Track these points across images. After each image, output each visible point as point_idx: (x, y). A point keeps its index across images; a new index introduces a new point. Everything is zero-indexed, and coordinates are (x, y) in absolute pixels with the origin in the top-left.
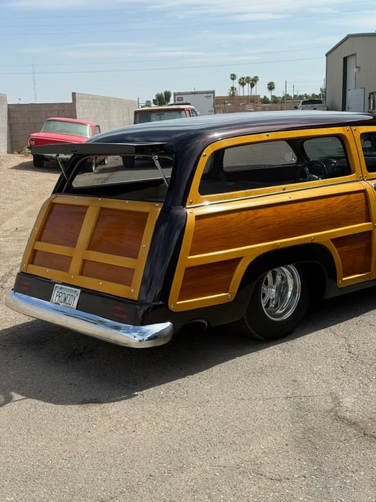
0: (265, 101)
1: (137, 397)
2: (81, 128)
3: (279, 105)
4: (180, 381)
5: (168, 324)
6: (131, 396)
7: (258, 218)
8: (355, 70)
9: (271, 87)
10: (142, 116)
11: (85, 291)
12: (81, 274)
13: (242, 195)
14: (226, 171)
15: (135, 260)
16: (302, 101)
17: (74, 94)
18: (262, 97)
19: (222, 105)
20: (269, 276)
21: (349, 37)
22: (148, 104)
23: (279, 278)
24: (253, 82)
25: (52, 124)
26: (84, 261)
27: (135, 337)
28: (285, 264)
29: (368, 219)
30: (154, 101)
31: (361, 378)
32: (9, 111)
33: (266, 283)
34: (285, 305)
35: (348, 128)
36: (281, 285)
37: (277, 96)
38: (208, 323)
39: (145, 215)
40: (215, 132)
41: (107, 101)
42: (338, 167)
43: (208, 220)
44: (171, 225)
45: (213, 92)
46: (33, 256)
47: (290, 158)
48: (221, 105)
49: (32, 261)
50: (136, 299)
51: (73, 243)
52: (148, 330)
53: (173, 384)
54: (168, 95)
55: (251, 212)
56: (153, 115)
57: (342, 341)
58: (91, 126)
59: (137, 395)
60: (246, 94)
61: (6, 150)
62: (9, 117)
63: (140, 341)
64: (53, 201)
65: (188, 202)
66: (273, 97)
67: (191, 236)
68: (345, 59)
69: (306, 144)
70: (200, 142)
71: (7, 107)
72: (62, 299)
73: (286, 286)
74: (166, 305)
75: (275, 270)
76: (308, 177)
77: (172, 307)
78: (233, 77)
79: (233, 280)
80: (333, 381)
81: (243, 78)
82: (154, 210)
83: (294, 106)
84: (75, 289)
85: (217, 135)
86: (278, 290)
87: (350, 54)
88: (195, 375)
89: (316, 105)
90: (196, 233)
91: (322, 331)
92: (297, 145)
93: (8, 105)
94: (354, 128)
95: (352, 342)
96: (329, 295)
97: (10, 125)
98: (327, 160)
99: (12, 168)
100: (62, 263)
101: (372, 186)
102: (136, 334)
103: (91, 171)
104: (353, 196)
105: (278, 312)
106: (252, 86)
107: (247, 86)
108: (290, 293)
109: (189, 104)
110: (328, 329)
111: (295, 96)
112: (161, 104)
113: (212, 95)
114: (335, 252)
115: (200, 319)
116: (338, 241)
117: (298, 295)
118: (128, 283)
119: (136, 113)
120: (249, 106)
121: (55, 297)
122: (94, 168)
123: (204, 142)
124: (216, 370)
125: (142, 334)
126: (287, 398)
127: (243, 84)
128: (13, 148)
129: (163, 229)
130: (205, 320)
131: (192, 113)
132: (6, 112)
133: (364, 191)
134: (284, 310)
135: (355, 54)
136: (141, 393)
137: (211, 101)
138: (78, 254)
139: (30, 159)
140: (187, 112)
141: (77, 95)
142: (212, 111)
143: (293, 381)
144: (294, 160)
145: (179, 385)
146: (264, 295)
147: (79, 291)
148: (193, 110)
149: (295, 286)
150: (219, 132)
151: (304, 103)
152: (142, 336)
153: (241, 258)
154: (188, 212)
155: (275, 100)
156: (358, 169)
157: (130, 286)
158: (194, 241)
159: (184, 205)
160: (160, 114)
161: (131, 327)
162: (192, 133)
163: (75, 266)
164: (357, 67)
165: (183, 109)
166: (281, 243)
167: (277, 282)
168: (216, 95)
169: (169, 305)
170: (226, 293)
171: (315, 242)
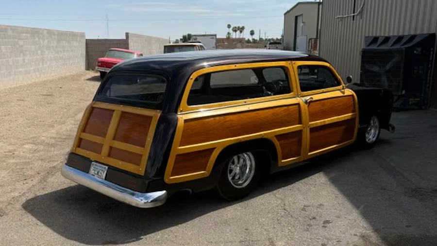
0: (248, 41)
1: (143, 240)
2: (131, 55)
3: (256, 45)
4: (172, 228)
5: (164, 192)
6: (138, 239)
7: (227, 121)
8: (302, 24)
9: (252, 33)
10: (169, 49)
11: (110, 168)
12: (109, 155)
13: (216, 106)
14: (212, 87)
15: (142, 148)
16: (269, 42)
17: (127, 34)
18: (247, 39)
19: (222, 44)
20: (235, 158)
21: (299, 4)
22: (177, 41)
23: (241, 160)
24: (241, 29)
25: (112, 52)
26: (111, 148)
27: (141, 201)
28: (245, 152)
29: (300, 122)
30: (181, 39)
31: (290, 228)
32: (87, 44)
33: (233, 163)
34: (245, 178)
35: (289, 62)
36: (242, 165)
37: (256, 39)
38: (192, 190)
39: (150, 118)
40: (204, 62)
41: (149, 39)
42: (284, 87)
43: (192, 123)
44: (167, 125)
45: (215, 35)
46: (80, 142)
47: (254, 80)
48: (220, 43)
49: (79, 146)
50: (143, 175)
51: (103, 134)
52: (151, 196)
53: (167, 231)
54: (190, 36)
55: (222, 118)
56: (176, 49)
57: (279, 202)
58: (137, 54)
59: (142, 238)
60: (237, 37)
61: (84, 67)
62: (87, 48)
63: (145, 203)
64: (93, 106)
65: (179, 111)
66: (253, 39)
67: (181, 133)
68: (296, 17)
69: (264, 72)
70: (190, 69)
71: (85, 41)
72: (96, 172)
73: (245, 166)
74: (163, 179)
75: (240, 155)
76: (265, 92)
77: (166, 181)
78: (229, 26)
79: (209, 162)
80: (271, 230)
81: (236, 27)
82: (156, 114)
83: (264, 45)
84: (104, 166)
85: (205, 64)
86: (241, 168)
87: (299, 14)
88: (183, 224)
89: (277, 45)
90: (185, 131)
91: (268, 194)
92: (258, 72)
93: (86, 40)
94: (293, 62)
95: (287, 203)
96: (274, 171)
97: (87, 52)
98: (277, 82)
99: (87, 80)
100: (97, 148)
101: (303, 101)
102: (142, 198)
103: (137, 82)
104: (291, 107)
105: (240, 182)
106: (241, 32)
107: (238, 32)
108: (248, 170)
109: (200, 42)
110: (271, 193)
111: (266, 39)
112: (184, 42)
113: (214, 37)
114: (277, 143)
115: (186, 188)
116: (279, 137)
117: (253, 172)
118: (138, 164)
119: (165, 47)
120: (239, 45)
121: (92, 171)
122: (138, 81)
123: (193, 69)
124: (197, 221)
125: (147, 198)
126: (241, 241)
127: (235, 31)
128: (89, 67)
129: (162, 126)
130: (190, 188)
131: (201, 48)
132: (85, 44)
133: (298, 104)
134: (243, 181)
135: (302, 15)
136: (145, 237)
137: (214, 41)
138: (107, 142)
139: (98, 74)
140: (197, 47)
141: (129, 34)
142: (214, 47)
143: (245, 229)
144: (257, 81)
145: (171, 231)
146: (231, 171)
147: (107, 167)
148: (201, 46)
149: (251, 166)
150: (208, 61)
151: (270, 44)
152: (146, 199)
153: (214, 149)
154: (179, 117)
155: (255, 41)
156: (295, 90)
157: (139, 165)
158: (183, 136)
159: (176, 112)
160: (181, 48)
161: (140, 194)
162: (185, 63)
163: (105, 150)
164: (303, 23)
165: (195, 45)
166: (243, 138)
167: (240, 163)
168: (218, 37)
169: (165, 179)
170: (204, 170)
171: (264, 137)
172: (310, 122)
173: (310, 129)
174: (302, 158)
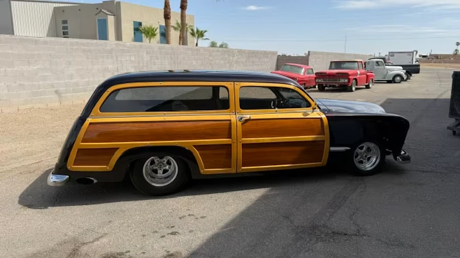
5: (67, 177)
17: (309, 52)
29: (229, 136)
35: (231, 82)
58: (305, 69)
65: (90, 115)
77: (69, 168)
79: (111, 159)
94: (237, 83)
97: (277, 66)
114: (197, 153)
115: (89, 177)
116: (199, 147)
130: (94, 178)
132: (276, 60)
133: (229, 121)
141: (311, 53)
153: (118, 149)
154: (88, 120)
156: (232, 107)
165: (356, 62)
166: (150, 143)
169: (67, 166)
170: (107, 165)
171: (178, 145)
172: (243, 138)
173: (243, 144)
174: (232, 170)
